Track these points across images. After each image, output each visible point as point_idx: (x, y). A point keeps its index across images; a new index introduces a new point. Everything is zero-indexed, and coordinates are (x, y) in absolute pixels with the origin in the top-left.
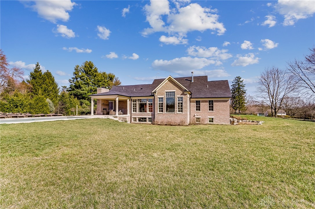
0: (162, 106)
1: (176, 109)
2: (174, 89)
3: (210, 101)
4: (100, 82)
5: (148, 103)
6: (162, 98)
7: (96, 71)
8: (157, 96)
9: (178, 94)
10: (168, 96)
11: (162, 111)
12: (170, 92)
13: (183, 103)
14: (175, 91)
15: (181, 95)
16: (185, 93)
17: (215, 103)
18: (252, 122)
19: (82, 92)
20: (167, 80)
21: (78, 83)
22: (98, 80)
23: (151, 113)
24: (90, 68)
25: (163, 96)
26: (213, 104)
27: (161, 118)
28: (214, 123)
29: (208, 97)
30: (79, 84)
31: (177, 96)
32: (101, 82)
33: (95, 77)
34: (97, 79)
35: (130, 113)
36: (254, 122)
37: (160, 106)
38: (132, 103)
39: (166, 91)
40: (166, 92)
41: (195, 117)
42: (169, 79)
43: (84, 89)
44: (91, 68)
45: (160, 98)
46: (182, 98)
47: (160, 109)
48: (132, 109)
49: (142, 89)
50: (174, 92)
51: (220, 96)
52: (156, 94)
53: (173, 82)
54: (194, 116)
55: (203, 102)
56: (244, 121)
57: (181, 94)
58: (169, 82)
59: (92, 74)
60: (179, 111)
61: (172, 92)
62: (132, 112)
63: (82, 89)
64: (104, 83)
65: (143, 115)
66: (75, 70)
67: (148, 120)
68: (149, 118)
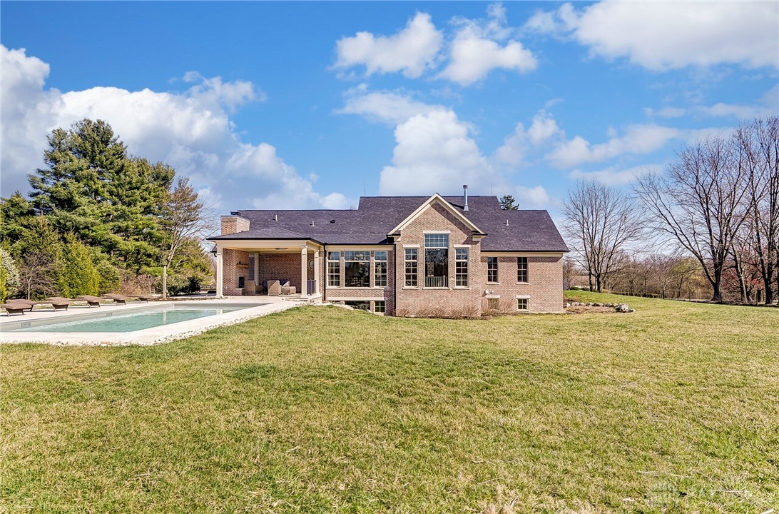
0: (415, 271)
1: (452, 278)
2: (447, 228)
3: (519, 259)
4: (136, 191)
5: (373, 261)
6: (415, 251)
7: (120, 155)
8: (403, 244)
9: (457, 241)
10: (432, 245)
11: (415, 284)
12: (436, 235)
13: (470, 263)
14: (449, 232)
15: (464, 243)
16: (474, 240)
17: (532, 264)
18: (593, 306)
19: (82, 219)
20: (429, 205)
21: (65, 192)
22: (130, 183)
23: (382, 288)
24: (102, 142)
25: (418, 246)
26: (526, 267)
27: (412, 301)
28: (529, 310)
29: (516, 249)
30: (70, 193)
31: (455, 246)
32: (138, 189)
33: (118, 172)
34: (128, 179)
35: (322, 288)
36: (598, 305)
37: (408, 271)
38: (327, 261)
39: (425, 232)
40: (426, 235)
41: (487, 296)
42: (434, 202)
43: (88, 211)
44: (106, 142)
45: (408, 251)
46: (465, 250)
47: (408, 277)
48: (327, 277)
49: (333, 222)
50: (447, 235)
51: (543, 248)
52: (399, 239)
53: (444, 210)
54: (485, 294)
55: (505, 260)
56: (576, 305)
57: (463, 241)
58: (432, 209)
59: (108, 162)
60: (458, 284)
61: (441, 235)
62: (328, 287)
63: (82, 212)
64: (145, 194)
65: (360, 294)
66: (52, 145)
67: (373, 306)
68: (377, 303)
